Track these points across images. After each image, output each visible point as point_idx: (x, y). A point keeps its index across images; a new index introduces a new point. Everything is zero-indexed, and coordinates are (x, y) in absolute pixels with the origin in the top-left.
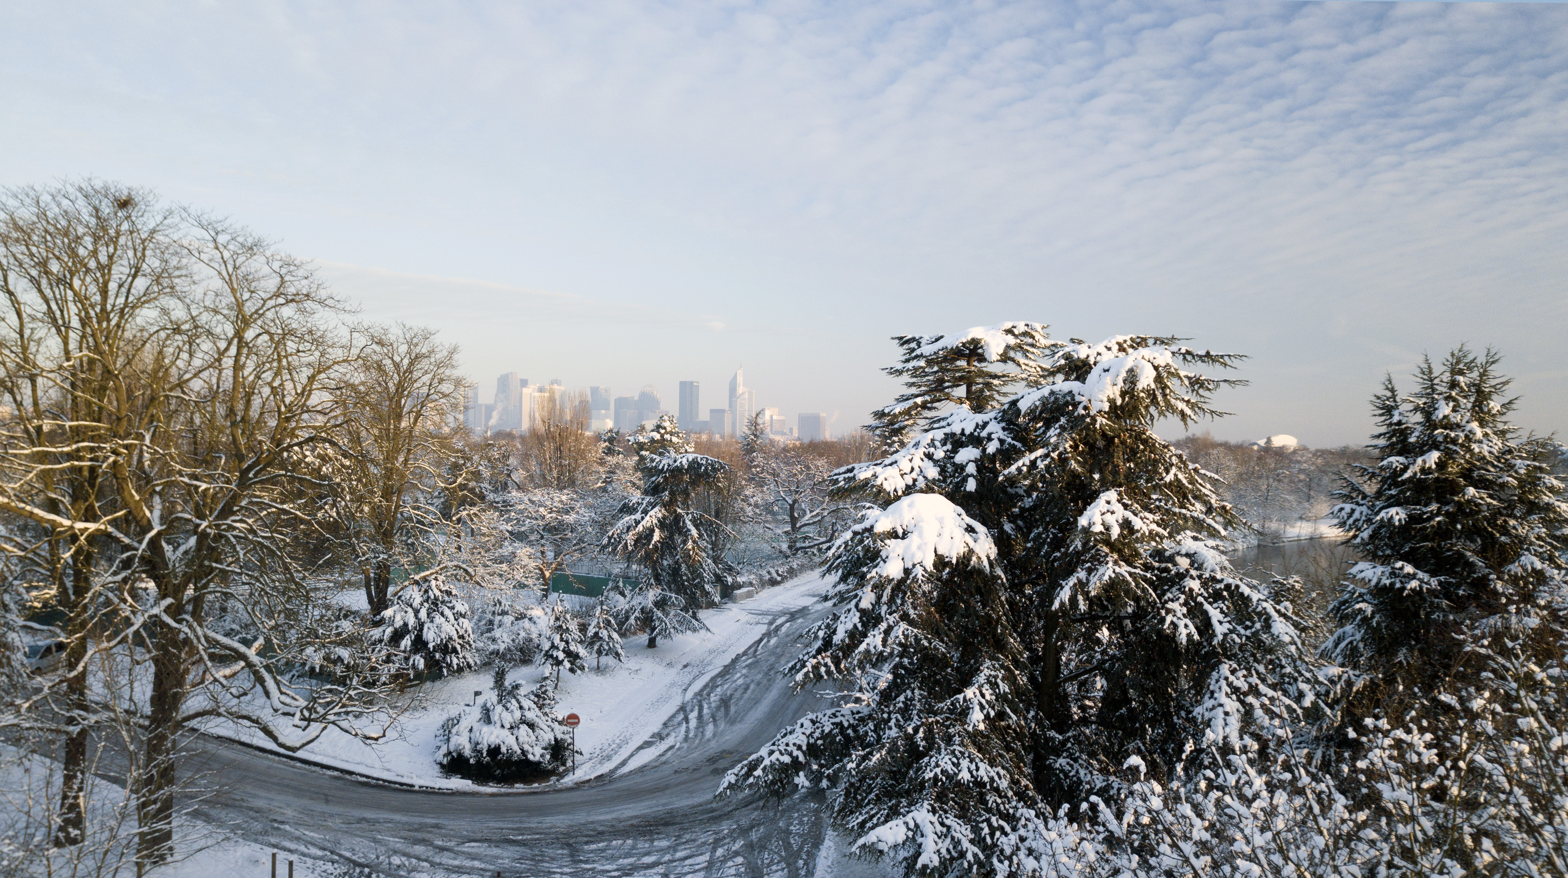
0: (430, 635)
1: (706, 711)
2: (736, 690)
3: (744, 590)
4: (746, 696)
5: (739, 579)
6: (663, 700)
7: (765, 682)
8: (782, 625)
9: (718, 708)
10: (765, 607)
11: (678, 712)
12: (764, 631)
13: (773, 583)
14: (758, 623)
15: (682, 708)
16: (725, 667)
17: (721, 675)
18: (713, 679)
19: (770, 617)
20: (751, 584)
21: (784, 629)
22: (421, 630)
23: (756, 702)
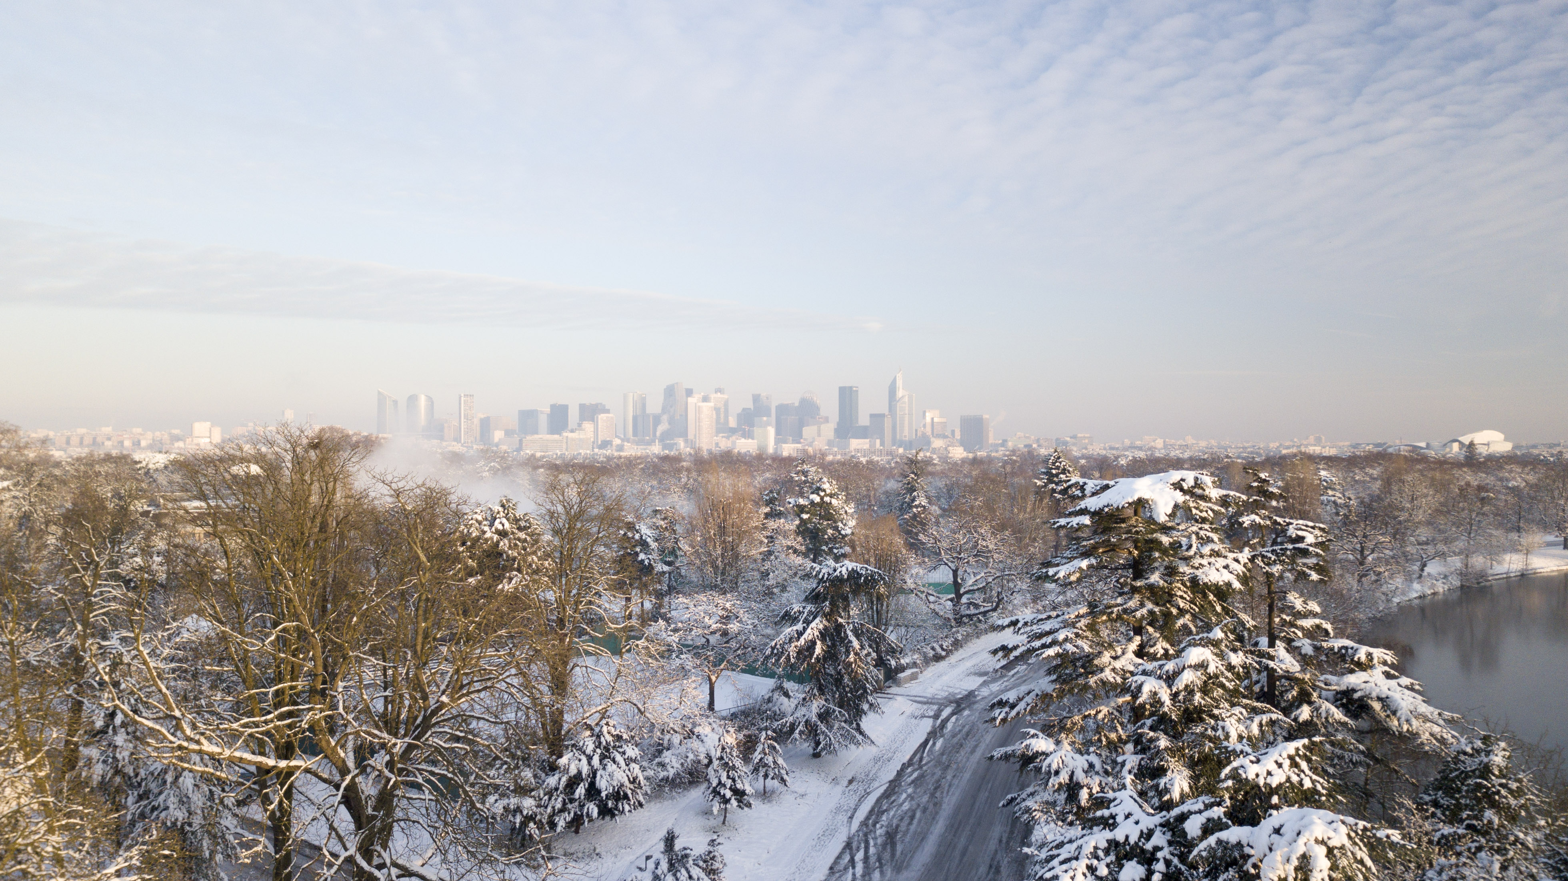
0: (602, 783)
1: (872, 850)
2: (902, 819)
3: (908, 672)
4: (913, 828)
5: (902, 661)
6: (828, 833)
7: (931, 806)
8: (947, 719)
9: (884, 845)
10: (929, 692)
11: (844, 848)
12: (929, 729)
13: (938, 658)
14: (923, 716)
15: (848, 845)
16: (891, 782)
17: (886, 795)
18: (879, 801)
19: (935, 707)
20: (915, 665)
21: (950, 725)
22: (594, 776)
23: (922, 837)
